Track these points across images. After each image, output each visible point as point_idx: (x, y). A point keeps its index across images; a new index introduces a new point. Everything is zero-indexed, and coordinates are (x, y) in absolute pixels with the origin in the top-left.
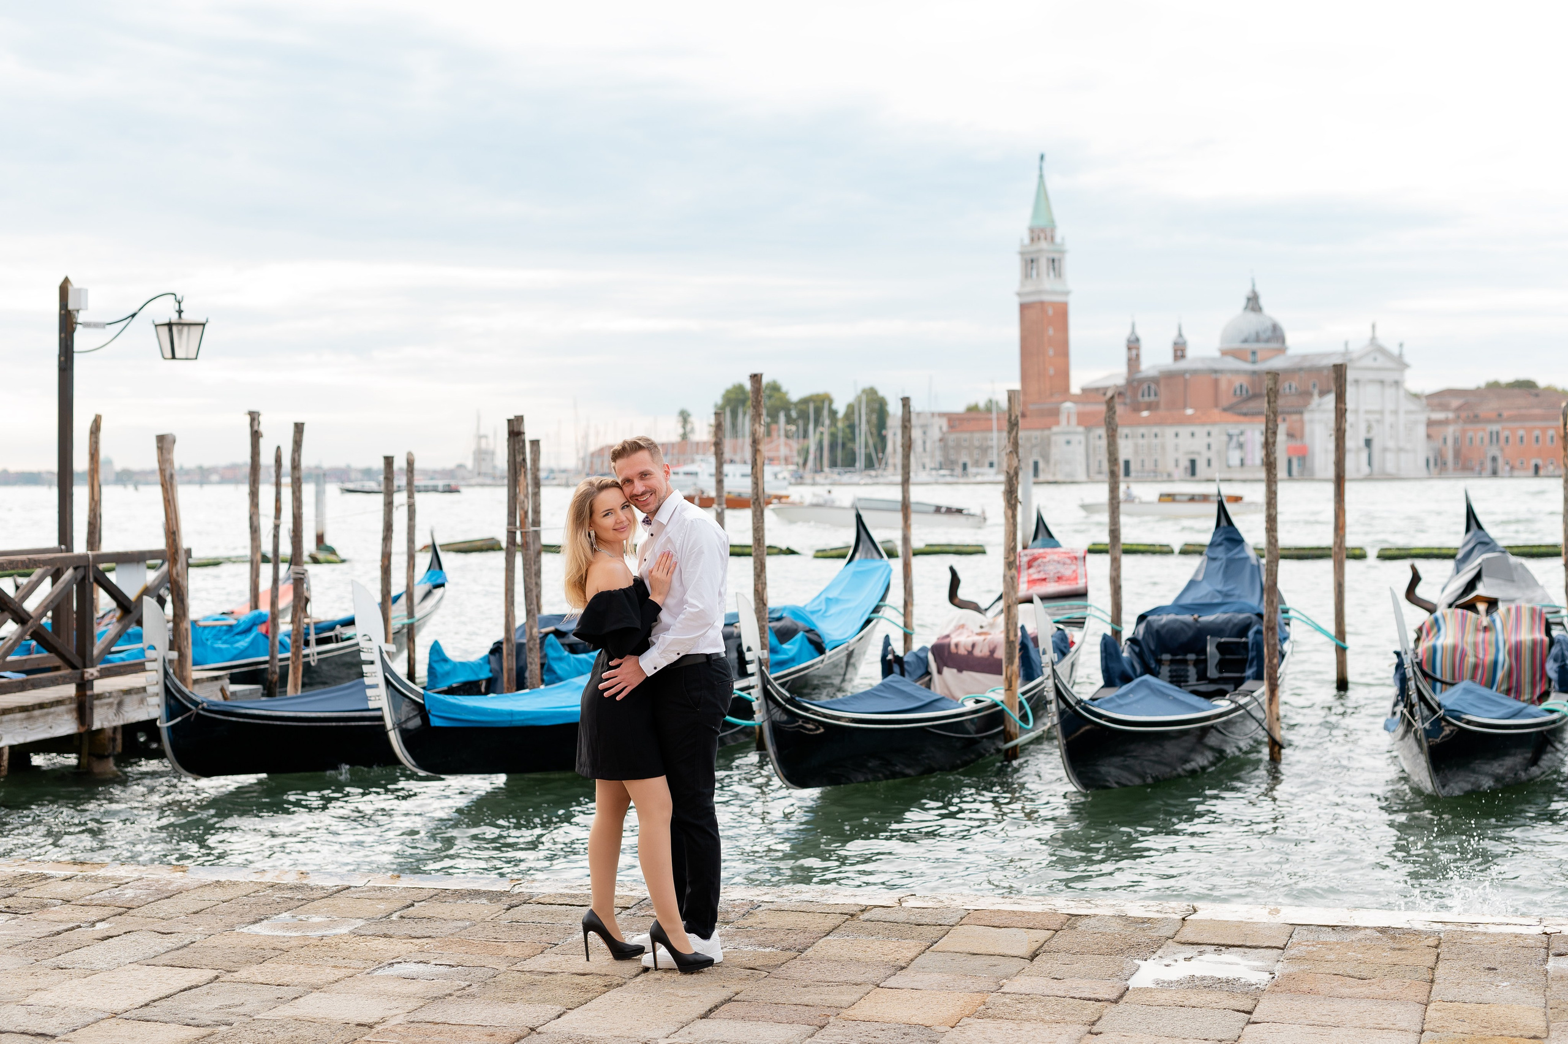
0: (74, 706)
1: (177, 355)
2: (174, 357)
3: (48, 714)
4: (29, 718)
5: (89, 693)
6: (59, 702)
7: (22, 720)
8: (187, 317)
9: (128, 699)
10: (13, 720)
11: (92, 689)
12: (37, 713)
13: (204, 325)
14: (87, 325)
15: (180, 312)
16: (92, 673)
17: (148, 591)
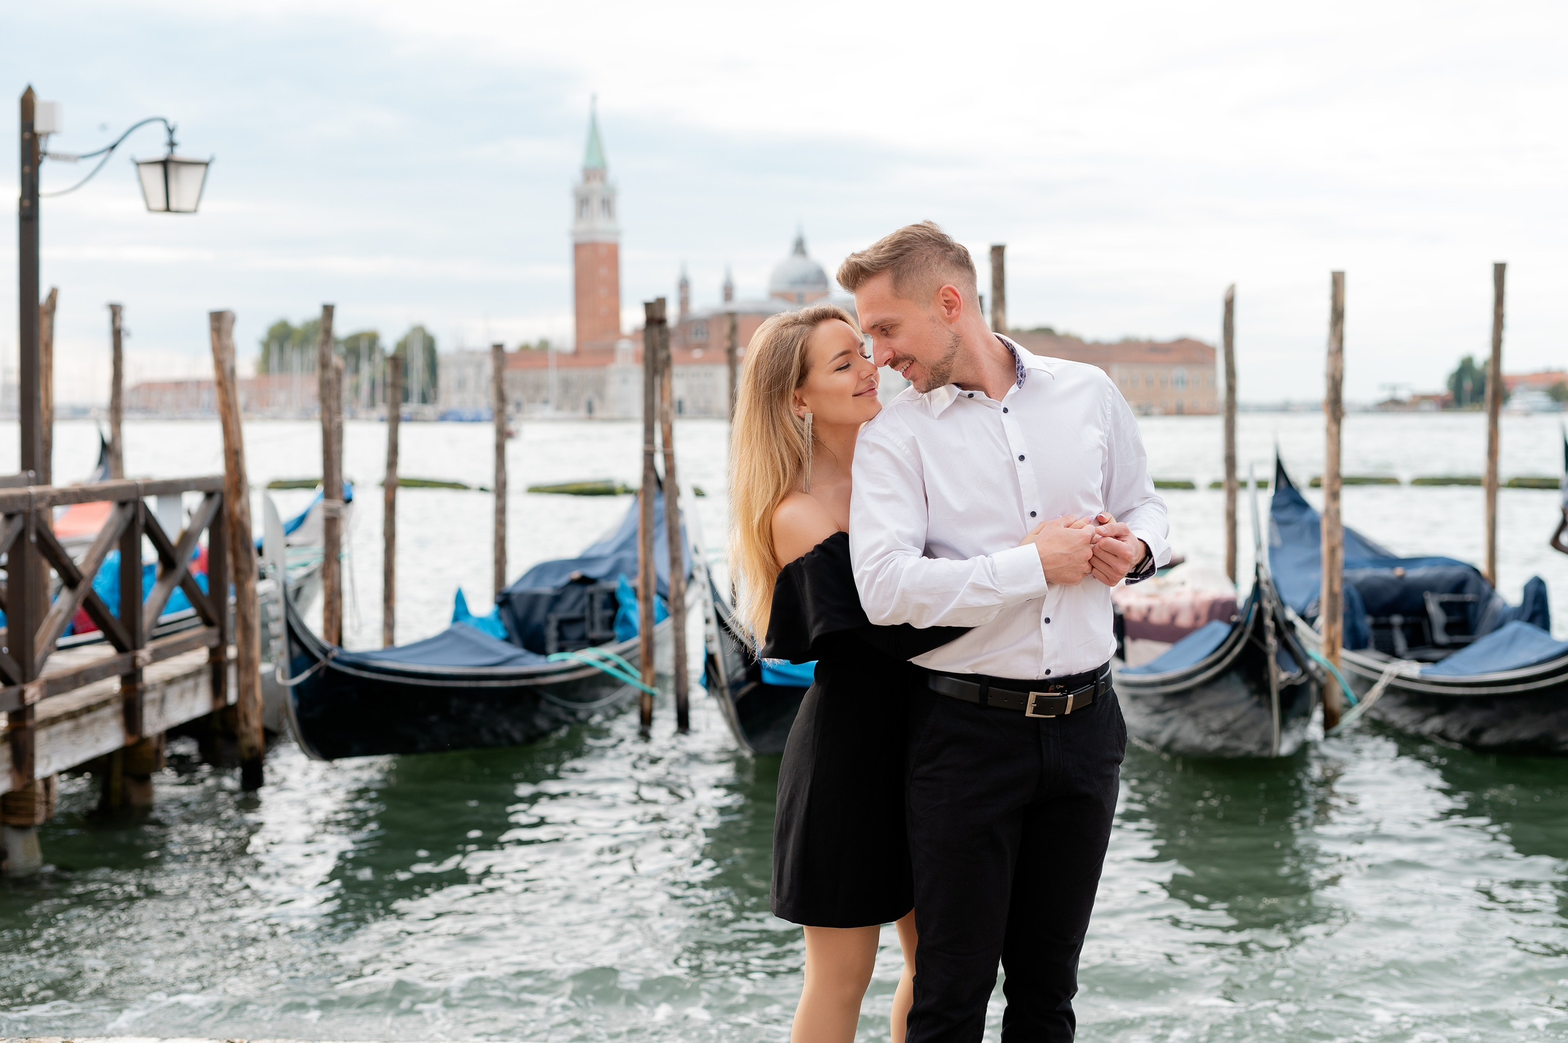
0: (118, 706)
1: (173, 205)
2: (168, 209)
3: (93, 722)
4: (77, 729)
5: (139, 686)
6: (105, 703)
7: (69, 731)
8: (180, 153)
9: (173, 692)
10: (60, 733)
11: (141, 679)
12: (84, 719)
13: (206, 164)
14: (56, 157)
15: (172, 144)
16: (144, 654)
17: (188, 537)
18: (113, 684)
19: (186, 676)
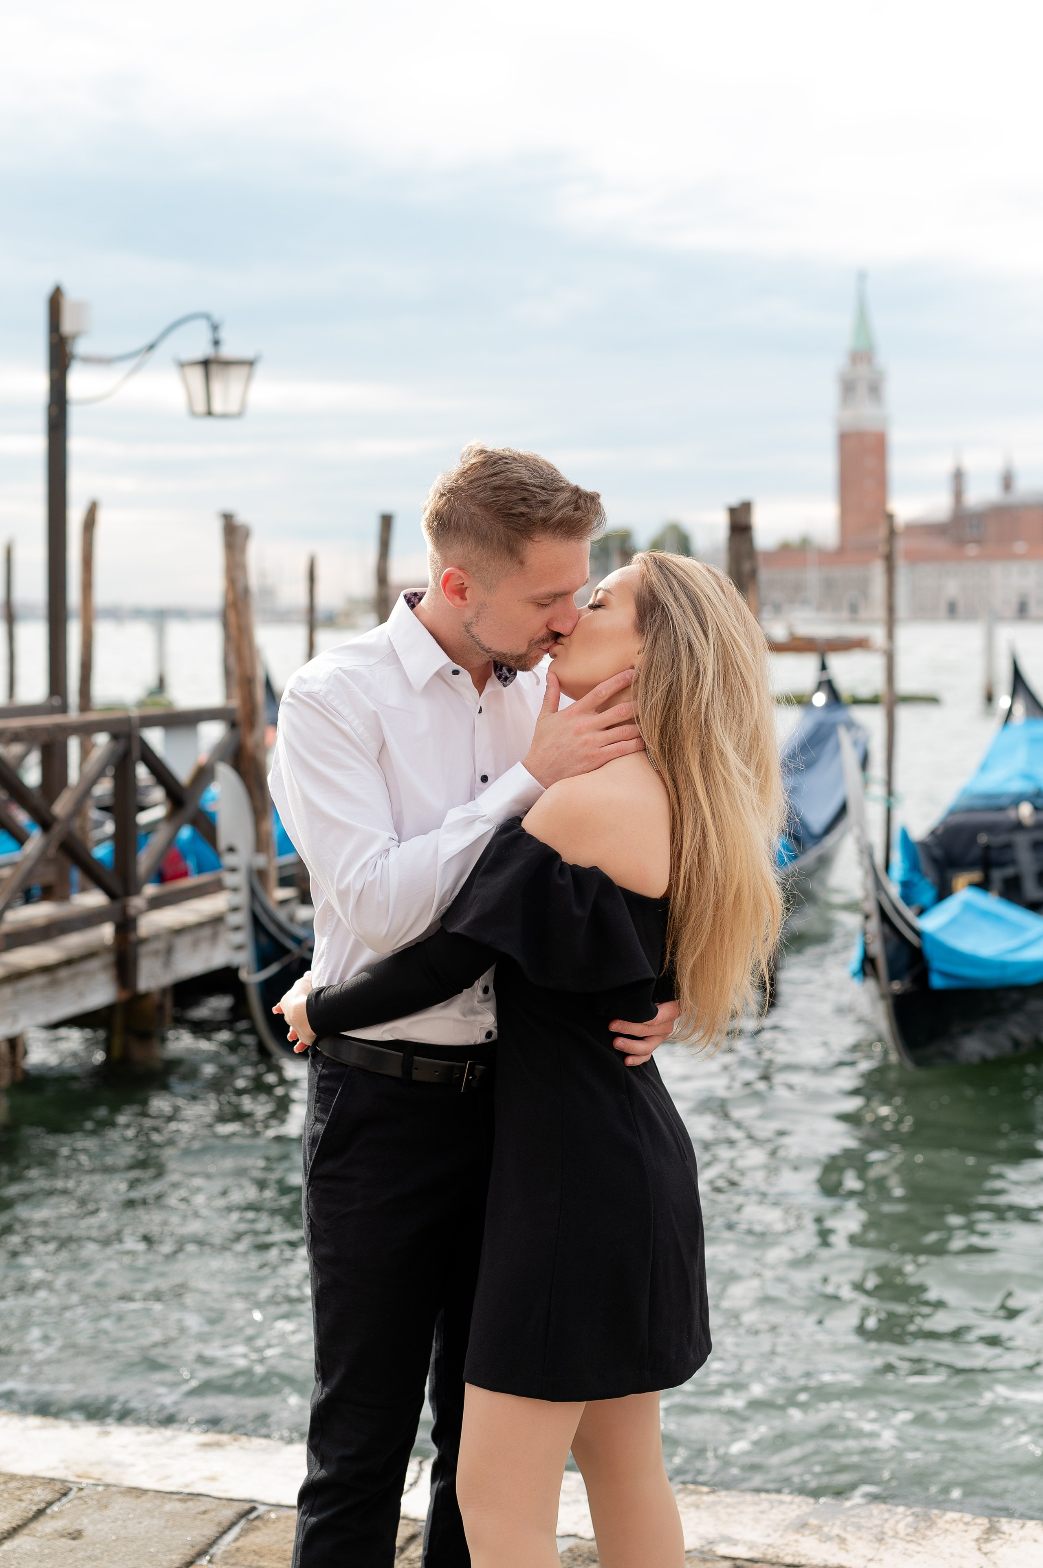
0: (109, 958)
1: (216, 409)
2: (209, 413)
3: (75, 977)
4: (54, 984)
5: (132, 937)
6: (89, 955)
7: (44, 987)
8: (228, 351)
9: (183, 943)
10: (30, 990)
11: (136, 928)
12: (63, 973)
13: (251, 362)
14: (85, 359)
15: (216, 343)
16: (137, 902)
17: (204, 775)
18: (107, 932)
19: (200, 925)
